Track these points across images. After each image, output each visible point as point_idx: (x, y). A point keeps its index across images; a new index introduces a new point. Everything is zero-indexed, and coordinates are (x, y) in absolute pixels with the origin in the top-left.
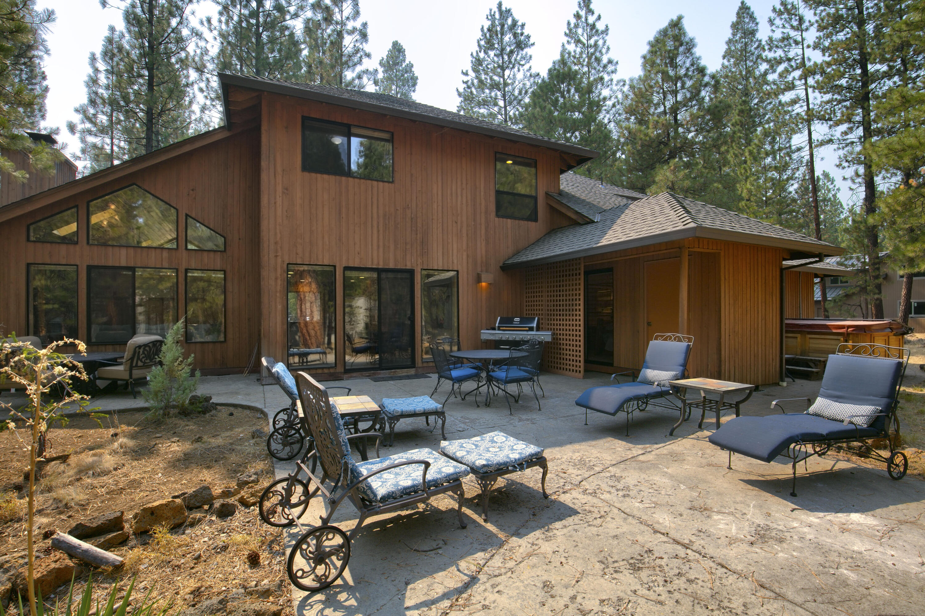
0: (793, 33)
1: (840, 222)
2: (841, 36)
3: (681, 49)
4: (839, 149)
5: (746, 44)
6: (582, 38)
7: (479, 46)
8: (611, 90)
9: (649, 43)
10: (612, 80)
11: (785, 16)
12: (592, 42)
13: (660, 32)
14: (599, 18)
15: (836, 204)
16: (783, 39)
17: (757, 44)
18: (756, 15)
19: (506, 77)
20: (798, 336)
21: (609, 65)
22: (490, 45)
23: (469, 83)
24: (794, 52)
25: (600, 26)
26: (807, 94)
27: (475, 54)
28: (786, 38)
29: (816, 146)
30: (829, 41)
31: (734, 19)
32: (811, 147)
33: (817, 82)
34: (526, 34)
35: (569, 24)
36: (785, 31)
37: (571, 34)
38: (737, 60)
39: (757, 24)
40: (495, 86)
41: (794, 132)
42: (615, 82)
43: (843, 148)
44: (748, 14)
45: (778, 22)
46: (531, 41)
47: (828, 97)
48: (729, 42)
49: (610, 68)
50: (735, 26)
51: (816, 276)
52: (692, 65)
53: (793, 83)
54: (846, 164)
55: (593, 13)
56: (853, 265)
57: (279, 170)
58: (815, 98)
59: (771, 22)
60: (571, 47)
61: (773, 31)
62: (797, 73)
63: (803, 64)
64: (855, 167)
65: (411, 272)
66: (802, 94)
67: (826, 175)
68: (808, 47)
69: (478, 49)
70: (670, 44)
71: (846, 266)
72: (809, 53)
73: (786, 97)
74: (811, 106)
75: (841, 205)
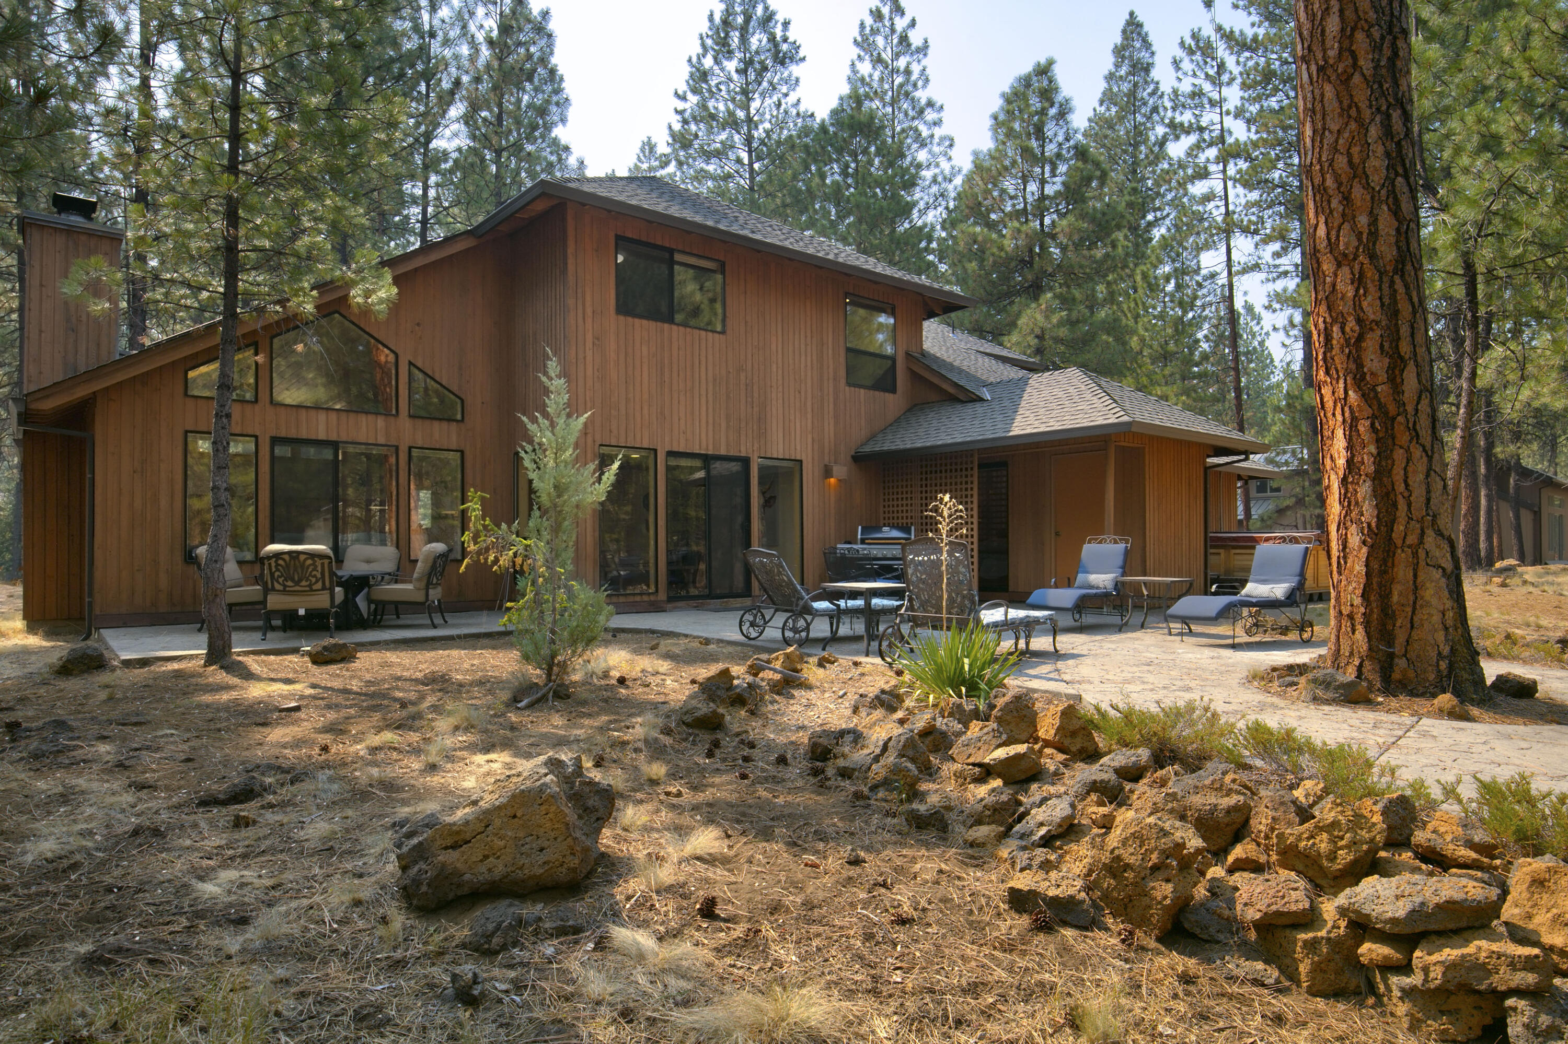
0: (1207, 87)
1: (1270, 388)
2: (1273, 103)
3: (1053, 111)
4: (1268, 280)
5: (1136, 85)
6: (884, 55)
7: (703, 45)
8: (930, 152)
9: (1003, 95)
10: (932, 136)
11: (1198, 57)
12: (902, 63)
13: (1019, 79)
14: (913, 24)
15: (1265, 361)
16: (1193, 95)
17: (1152, 87)
18: (1151, 38)
19: (753, 111)
20: (1222, 551)
21: (929, 110)
22: (723, 49)
23: (687, 115)
24: (1209, 117)
25: (916, 39)
26: (1225, 188)
27: (694, 60)
28: (1197, 94)
29: (1238, 273)
30: (1257, 106)
31: (1118, 40)
32: (1230, 273)
33: (1239, 172)
34: (791, 40)
35: (862, 25)
36: (1197, 82)
37: (864, 43)
38: (1122, 109)
39: (1153, 53)
40: (732, 123)
41: (1207, 246)
42: (936, 140)
43: (1274, 280)
44: (1139, 34)
45: (1187, 65)
46: (801, 55)
47: (1254, 196)
48: (1110, 77)
49: (930, 115)
50: (1119, 52)
51: (1240, 478)
52: (1067, 139)
53: (1206, 168)
54: (1278, 306)
55: (903, 14)
56: (1287, 463)
57: (589, 311)
58: (1237, 196)
59: (1176, 64)
60: (865, 68)
61: (1180, 80)
62: (1212, 153)
63: (1222, 140)
64: (1290, 311)
65: (745, 462)
66: (1218, 187)
67: (1249, 308)
68: (1228, 113)
69: (700, 51)
70: (1035, 103)
71: (1277, 465)
72: (1229, 122)
73: (1198, 189)
74: (1231, 208)
75: (1272, 361)
